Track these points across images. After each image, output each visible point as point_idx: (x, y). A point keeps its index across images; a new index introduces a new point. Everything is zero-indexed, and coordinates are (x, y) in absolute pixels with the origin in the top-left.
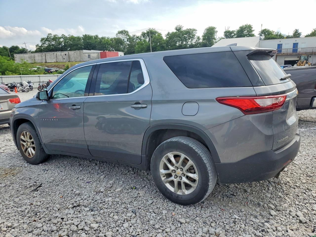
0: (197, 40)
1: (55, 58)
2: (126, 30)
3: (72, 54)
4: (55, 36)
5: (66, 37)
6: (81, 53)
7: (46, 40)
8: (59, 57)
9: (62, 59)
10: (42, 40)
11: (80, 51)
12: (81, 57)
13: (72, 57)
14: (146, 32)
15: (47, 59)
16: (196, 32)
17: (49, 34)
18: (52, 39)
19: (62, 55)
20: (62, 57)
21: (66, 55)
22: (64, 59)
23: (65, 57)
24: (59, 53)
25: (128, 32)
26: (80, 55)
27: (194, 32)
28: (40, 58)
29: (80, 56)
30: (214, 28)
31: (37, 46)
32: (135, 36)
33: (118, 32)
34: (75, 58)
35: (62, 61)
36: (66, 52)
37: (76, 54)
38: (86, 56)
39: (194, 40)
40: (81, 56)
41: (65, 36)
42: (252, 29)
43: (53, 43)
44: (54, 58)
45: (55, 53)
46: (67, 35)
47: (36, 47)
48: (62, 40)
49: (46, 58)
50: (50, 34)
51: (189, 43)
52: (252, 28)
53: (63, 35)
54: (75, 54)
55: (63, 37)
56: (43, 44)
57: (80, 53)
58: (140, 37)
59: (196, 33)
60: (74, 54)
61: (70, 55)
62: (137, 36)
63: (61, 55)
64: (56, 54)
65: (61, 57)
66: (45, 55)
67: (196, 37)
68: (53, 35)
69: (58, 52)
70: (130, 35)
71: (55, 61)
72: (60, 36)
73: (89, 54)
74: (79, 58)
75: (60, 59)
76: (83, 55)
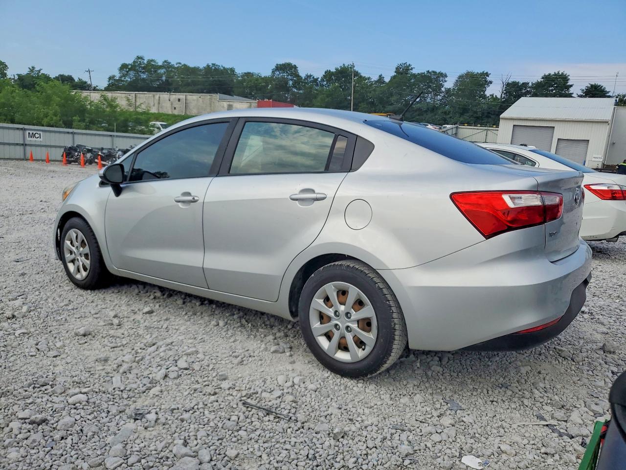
0: (444, 96)
1: (156, 105)
2: (293, 63)
3: (194, 100)
4: (149, 61)
5: (172, 67)
6: (213, 100)
7: (130, 70)
8: (163, 105)
9: (169, 108)
10: (124, 67)
11: (211, 96)
13: (192, 105)
14: (333, 70)
16: (446, 79)
17: (138, 58)
18: (143, 68)
19: (171, 100)
20: (172, 104)
21: (179, 100)
22: (175, 108)
23: (177, 104)
24: (165, 96)
25: (295, 67)
27: (441, 78)
29: (211, 107)
30: (487, 75)
31: (110, 78)
32: (311, 76)
33: (276, 67)
35: (171, 113)
36: (182, 96)
37: (203, 101)
38: (223, 107)
39: (440, 96)
40: (213, 105)
41: (170, 63)
42: (570, 83)
43: (144, 76)
44: (154, 105)
45: (158, 95)
46: (173, 62)
47: (108, 80)
48: (162, 71)
49: (137, 103)
50: (142, 58)
51: (428, 100)
52: (568, 80)
53: (165, 61)
54: (200, 100)
55: (167, 65)
56: (124, 76)
57: (211, 99)
58: (319, 80)
59: (446, 81)
60: (198, 100)
61: (188, 102)
62: (313, 78)
63: (169, 100)
64: (159, 97)
65: (168, 104)
66: (135, 97)
67: (443, 89)
68: (145, 62)
69: (163, 93)
70: (300, 74)
71: (156, 112)
72: (160, 63)
73: (231, 103)
75: (166, 108)
76: (217, 104)
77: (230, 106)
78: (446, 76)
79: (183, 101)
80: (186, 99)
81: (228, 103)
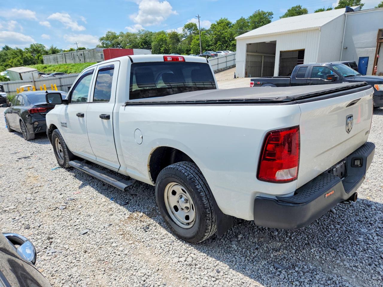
1: (73, 59)
9: (78, 61)
13: (86, 57)
20: (79, 58)
25: (195, 25)
26: (94, 55)
28: (61, 60)
37: (90, 54)
38: (99, 56)
49: (66, 59)
53: (121, 32)
55: (122, 35)
57: (93, 52)
58: (209, 30)
62: (205, 30)
63: (77, 55)
64: (74, 54)
66: (65, 56)
70: (198, 29)
72: (118, 34)
73: (102, 53)
74: (93, 58)
77: (102, 55)
78: (273, 14)
79: (83, 55)
80: (84, 54)
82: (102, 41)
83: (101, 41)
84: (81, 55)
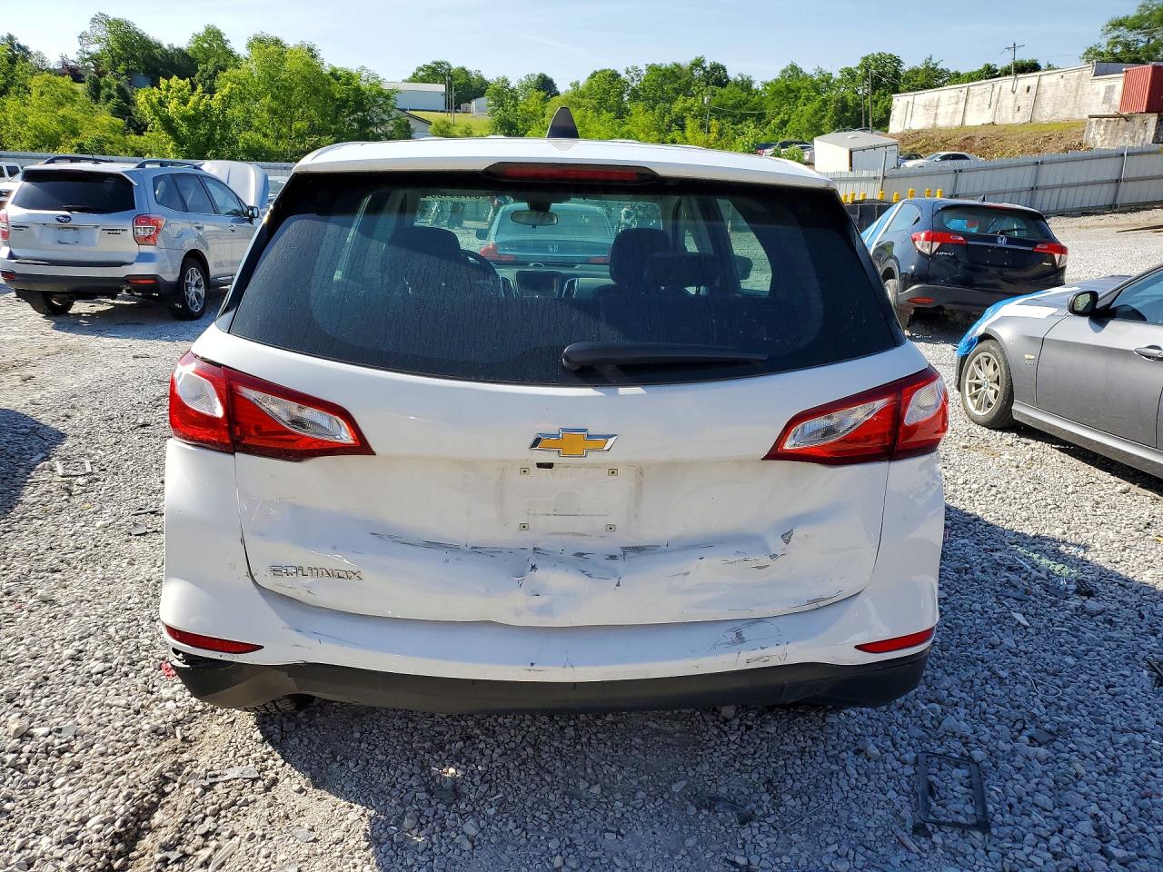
1: (993, 105)
3: (1051, 86)
6: (1083, 81)
8: (1003, 102)
9: (1010, 110)
11: (1081, 70)
12: (1078, 98)
13: (1046, 98)
15: (968, 112)
19: (1016, 90)
20: (1015, 100)
22: (1019, 109)
23: (1023, 100)
24: (1009, 84)
26: (1077, 91)
28: (951, 109)
34: (1055, 104)
35: (1011, 120)
36: (1033, 79)
37: (1065, 86)
38: (1098, 93)
40: (1080, 93)
44: (989, 107)
45: (999, 83)
49: (968, 107)
54: (1062, 82)
57: (1079, 78)
60: (1057, 84)
61: (1040, 91)
63: (1014, 92)
64: (1000, 88)
65: (1010, 102)
66: (967, 95)
69: (1009, 78)
71: (990, 121)
73: (1112, 84)
74: (1071, 105)
75: (1006, 112)
76: (1089, 87)
77: (1110, 89)
79: (1033, 90)
80: (1038, 86)
81: (1108, 83)
82: (1116, 33)
83: (1109, 31)
84: (1028, 91)
